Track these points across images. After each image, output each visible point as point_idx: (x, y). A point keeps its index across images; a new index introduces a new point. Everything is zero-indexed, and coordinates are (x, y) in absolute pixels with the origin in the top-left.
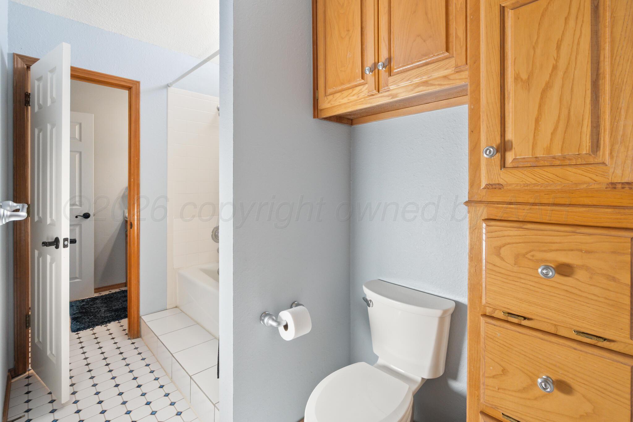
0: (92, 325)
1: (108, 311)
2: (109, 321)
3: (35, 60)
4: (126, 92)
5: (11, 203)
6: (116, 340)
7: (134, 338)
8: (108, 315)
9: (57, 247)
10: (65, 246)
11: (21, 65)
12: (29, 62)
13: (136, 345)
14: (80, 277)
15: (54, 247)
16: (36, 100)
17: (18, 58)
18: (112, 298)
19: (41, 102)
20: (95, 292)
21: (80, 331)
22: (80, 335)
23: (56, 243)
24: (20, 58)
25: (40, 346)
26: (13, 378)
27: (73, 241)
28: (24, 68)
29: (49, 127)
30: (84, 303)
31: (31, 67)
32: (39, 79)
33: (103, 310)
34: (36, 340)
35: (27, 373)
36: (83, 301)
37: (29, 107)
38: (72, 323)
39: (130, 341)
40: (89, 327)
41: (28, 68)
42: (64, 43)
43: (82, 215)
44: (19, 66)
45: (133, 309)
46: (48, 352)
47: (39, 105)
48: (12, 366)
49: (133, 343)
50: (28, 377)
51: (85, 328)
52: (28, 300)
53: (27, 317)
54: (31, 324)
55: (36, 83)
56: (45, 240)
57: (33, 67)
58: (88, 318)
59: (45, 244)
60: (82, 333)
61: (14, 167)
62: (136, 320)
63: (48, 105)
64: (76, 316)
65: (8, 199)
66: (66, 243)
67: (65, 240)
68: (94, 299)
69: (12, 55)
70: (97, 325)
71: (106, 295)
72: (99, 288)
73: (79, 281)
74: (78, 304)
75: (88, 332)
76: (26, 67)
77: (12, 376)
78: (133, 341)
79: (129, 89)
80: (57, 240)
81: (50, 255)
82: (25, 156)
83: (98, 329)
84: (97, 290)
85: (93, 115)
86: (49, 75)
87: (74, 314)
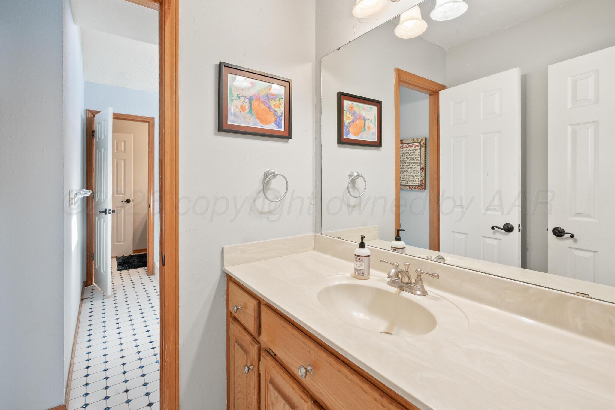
0: (128, 268)
1: (139, 262)
2: (139, 267)
3: (98, 112)
4: (147, 124)
5: (85, 190)
6: (140, 276)
7: (150, 275)
8: (139, 264)
9: (106, 214)
10: (109, 213)
11: (90, 115)
12: (94, 113)
13: (150, 278)
14: (124, 241)
15: (104, 214)
16: (97, 134)
17: (89, 112)
18: (143, 256)
19: (99, 136)
20: (133, 253)
21: (122, 270)
22: (121, 272)
23: (105, 211)
24: (90, 112)
25: (98, 269)
26: (85, 287)
27: (114, 211)
28: (91, 117)
29: (103, 150)
30: (126, 258)
31: (95, 116)
32: (99, 123)
33: (136, 262)
34: (97, 267)
35: (92, 285)
36: (126, 257)
37: (94, 138)
38: (117, 267)
39: (148, 277)
40: (127, 269)
41: (94, 116)
42: (109, 108)
43: (126, 200)
44: (89, 116)
45: (150, 257)
46: (102, 271)
47: (99, 138)
48: (85, 280)
49: (149, 278)
50: (93, 287)
51: (124, 269)
52: (93, 245)
53: (93, 254)
54: (94, 258)
55: (97, 125)
56: (101, 210)
57: (96, 116)
58: (127, 265)
59: (101, 212)
60: (122, 272)
61: (86, 172)
62: (152, 264)
63: (103, 139)
64: (121, 263)
65: (83, 188)
66: (110, 211)
67: (110, 210)
68: (132, 257)
69: (86, 110)
70: (131, 268)
71: (140, 254)
72: (136, 250)
73: (123, 244)
74: (123, 258)
75: (126, 271)
76: (92, 116)
77: (85, 285)
78: (150, 276)
79: (149, 122)
80: (106, 210)
81: (103, 219)
82: (92, 165)
83: (132, 271)
84: (134, 251)
85: (133, 135)
86: (103, 122)
87: (120, 262)
